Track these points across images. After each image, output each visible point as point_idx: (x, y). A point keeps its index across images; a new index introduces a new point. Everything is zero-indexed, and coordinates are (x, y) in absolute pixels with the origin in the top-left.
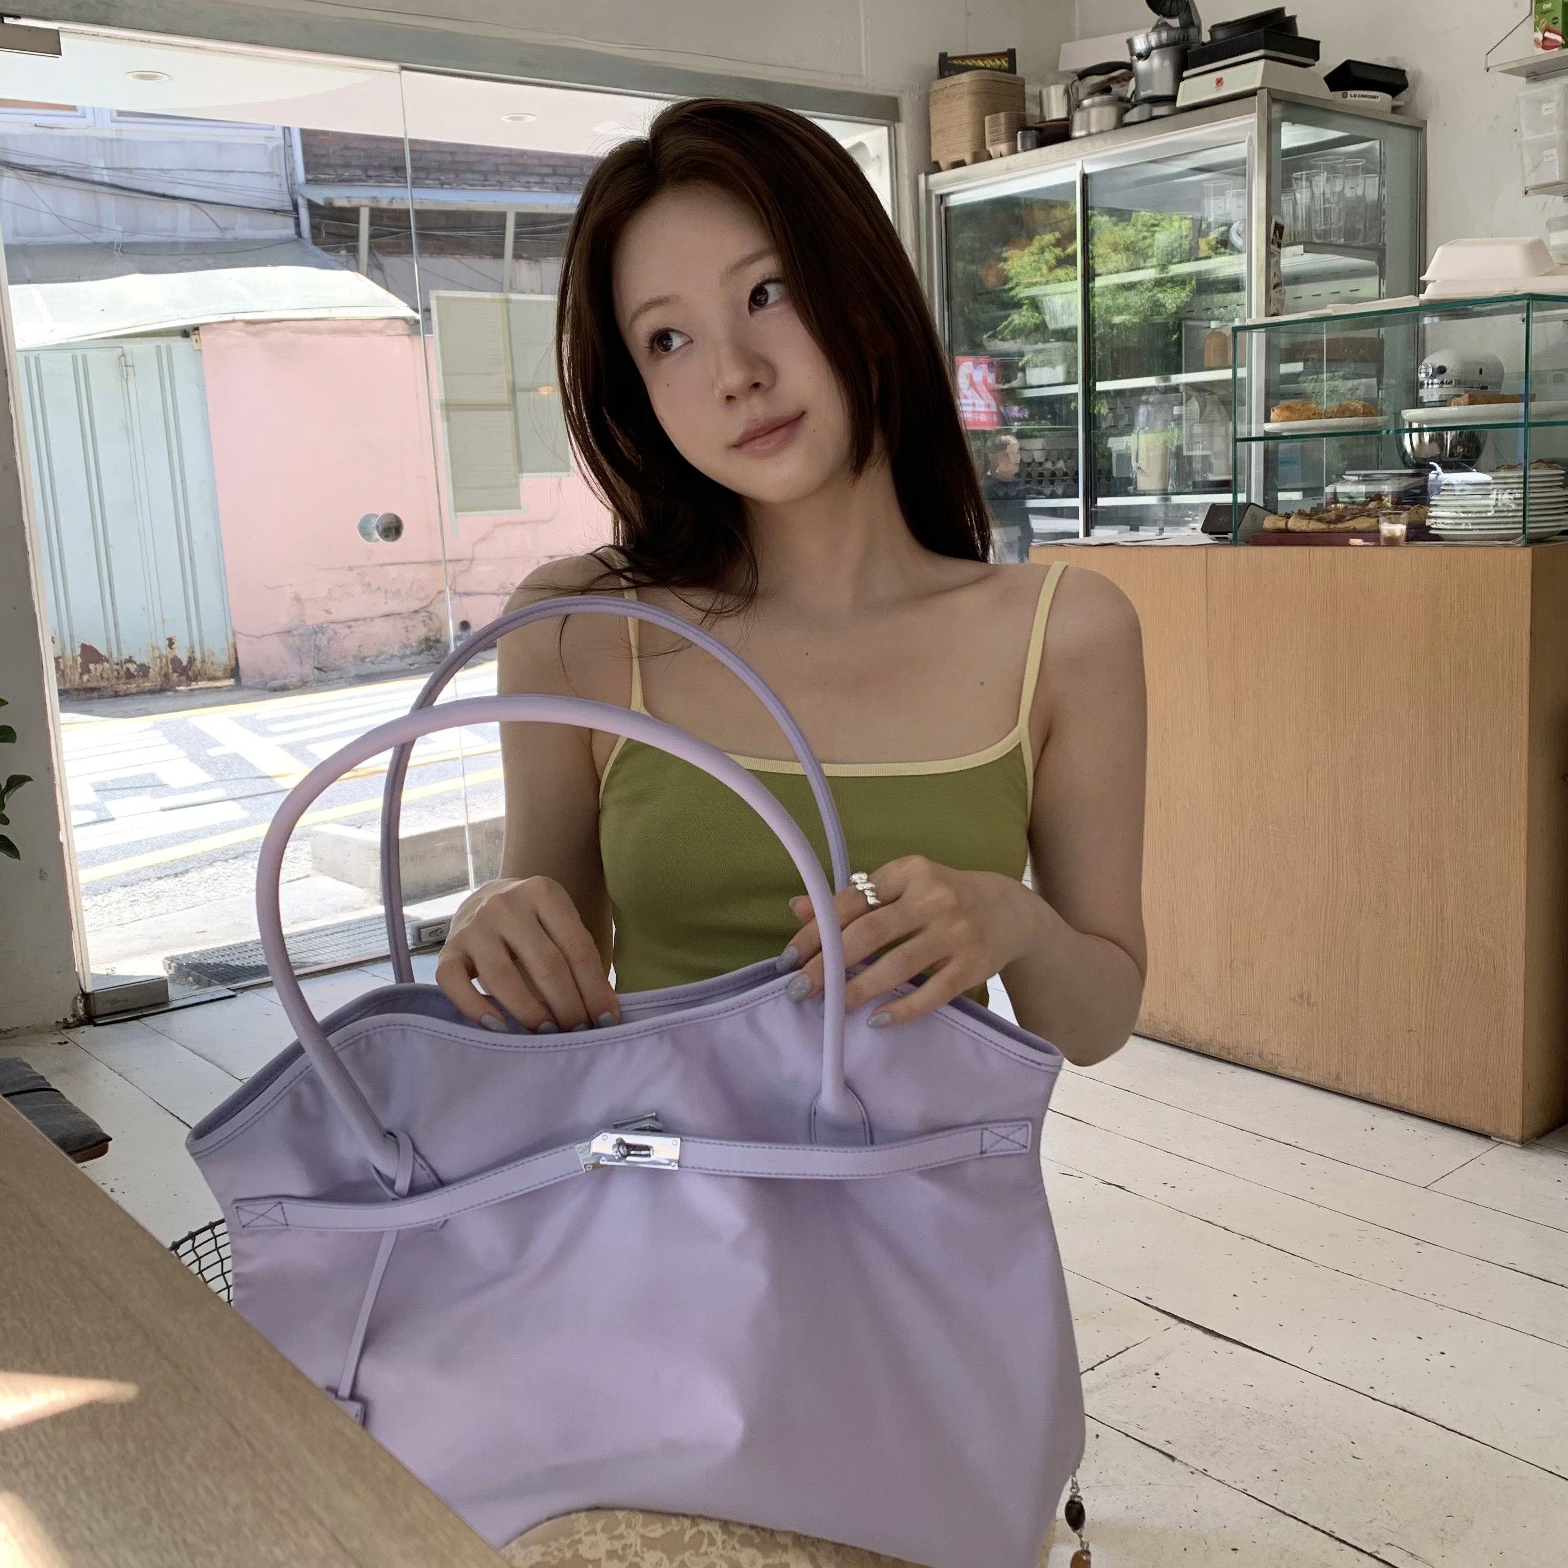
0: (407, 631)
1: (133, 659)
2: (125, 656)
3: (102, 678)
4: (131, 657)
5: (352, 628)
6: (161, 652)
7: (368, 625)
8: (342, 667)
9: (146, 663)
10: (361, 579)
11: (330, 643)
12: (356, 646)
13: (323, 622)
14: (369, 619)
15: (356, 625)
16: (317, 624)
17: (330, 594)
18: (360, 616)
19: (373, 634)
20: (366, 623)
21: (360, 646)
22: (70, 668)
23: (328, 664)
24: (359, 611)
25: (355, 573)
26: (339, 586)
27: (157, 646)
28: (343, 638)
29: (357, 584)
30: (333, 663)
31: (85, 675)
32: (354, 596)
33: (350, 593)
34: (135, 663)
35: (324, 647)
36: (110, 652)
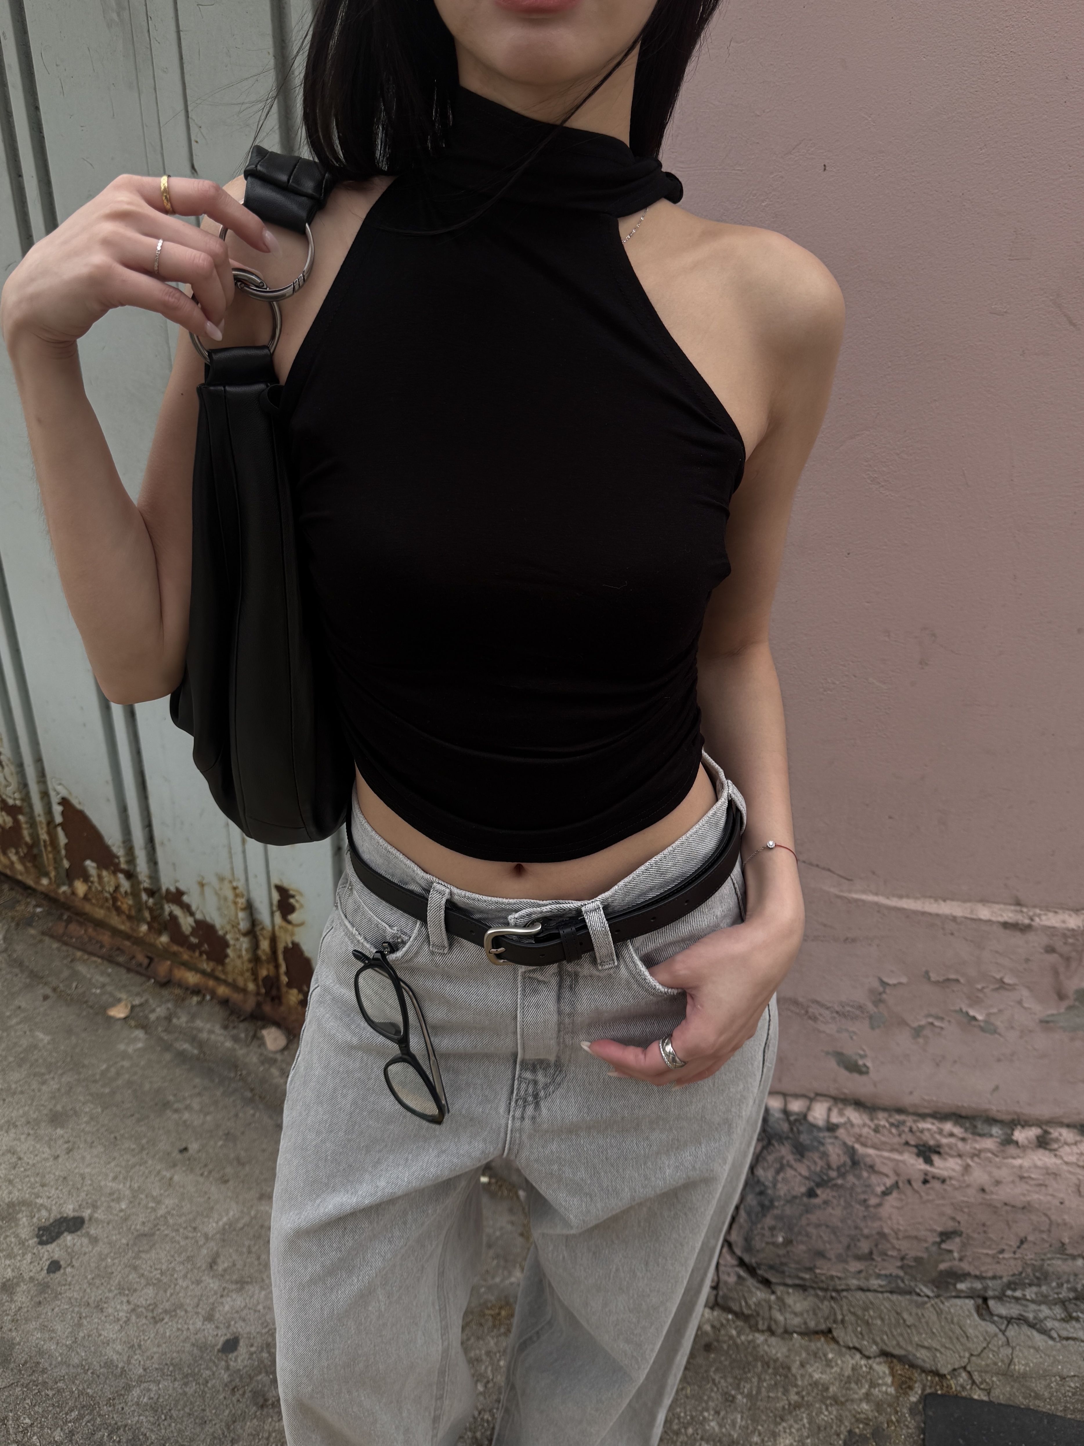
1: (185, 899)
2: (166, 883)
3: (117, 909)
4: (180, 892)
5: (935, 1158)
6: (258, 917)
7: (1018, 1162)
8: (843, 1287)
9: (218, 926)
10: (1056, 973)
11: (816, 1196)
12: (932, 1231)
13: (812, 1095)
14: (1033, 1132)
15: (966, 1148)
16: (785, 1095)
17: (878, 1001)
18: (996, 1106)
19: (1026, 1208)
20: (1012, 1150)
21: (946, 1236)
22: (45, 846)
23: (784, 1260)
24: (997, 1088)
25: (1036, 941)
26: (937, 983)
27: (245, 893)
28: (879, 1189)
29: (1028, 987)
30: (808, 1265)
31: (78, 879)
32: (995, 1031)
33: (980, 1017)
34: (192, 914)
35: (788, 1202)
36: (130, 850)
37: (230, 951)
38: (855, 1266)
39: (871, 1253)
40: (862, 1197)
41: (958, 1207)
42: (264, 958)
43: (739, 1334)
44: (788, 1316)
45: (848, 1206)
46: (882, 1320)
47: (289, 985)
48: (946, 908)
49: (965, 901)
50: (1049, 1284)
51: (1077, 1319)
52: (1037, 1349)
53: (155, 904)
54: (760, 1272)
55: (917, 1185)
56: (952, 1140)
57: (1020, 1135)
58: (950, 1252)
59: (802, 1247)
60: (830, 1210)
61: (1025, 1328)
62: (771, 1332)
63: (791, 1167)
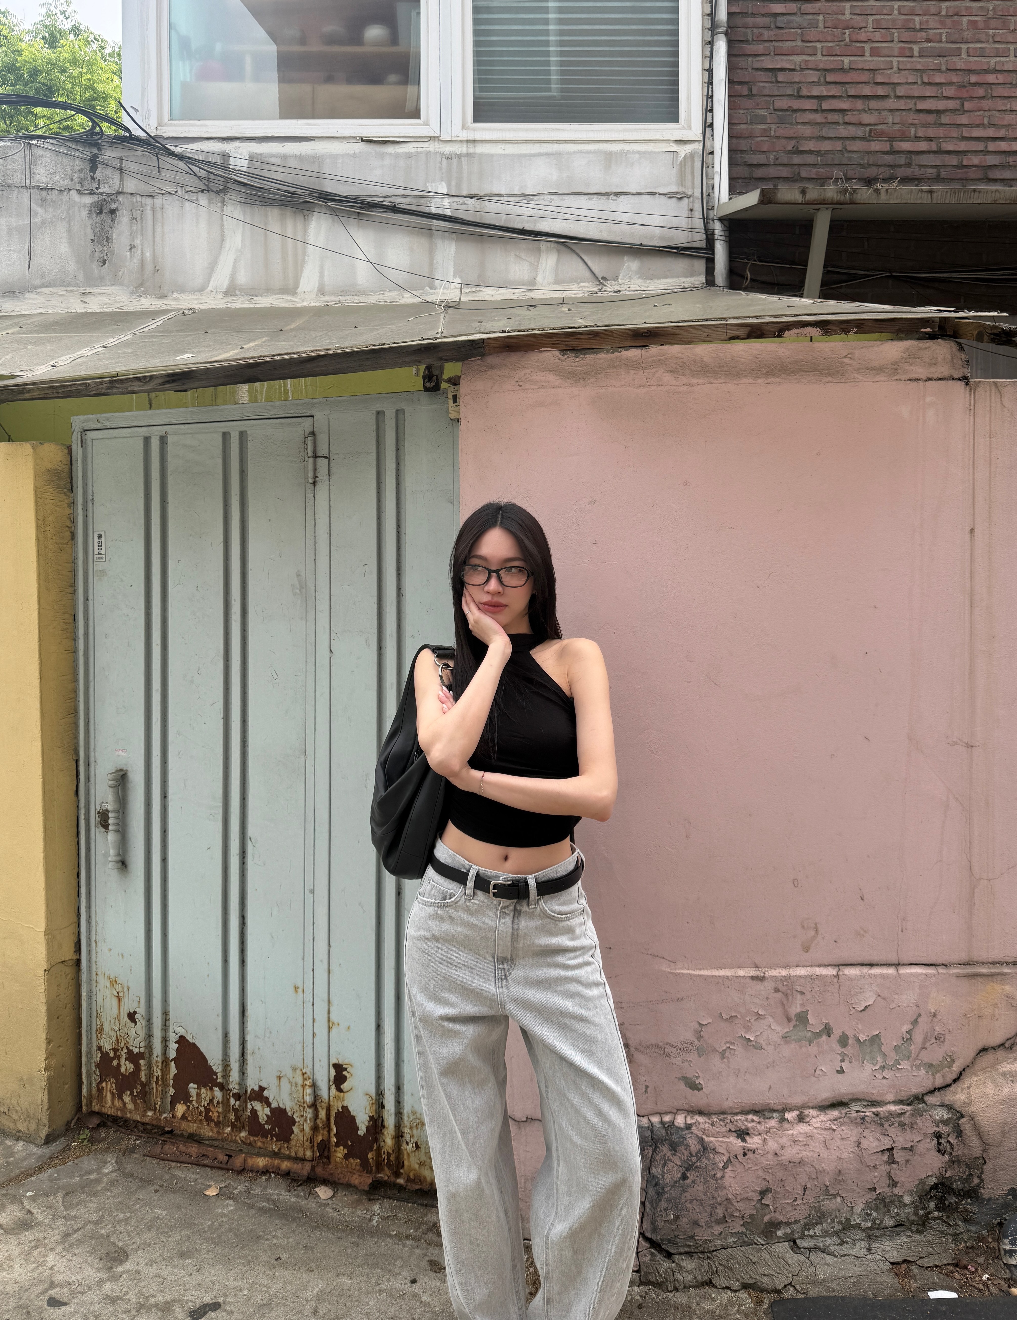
0: (892, 1161)
1: (266, 1093)
2: (252, 1084)
3: (208, 1119)
4: (262, 1089)
5: (747, 1138)
6: (319, 1093)
7: (790, 1132)
8: (713, 1248)
9: (288, 1110)
10: (783, 1004)
11: (688, 1177)
12: (755, 1191)
13: (675, 1111)
14: (795, 1113)
15: (761, 1128)
16: (660, 1114)
17: (700, 1037)
18: (772, 1100)
19: (801, 1163)
20: (786, 1125)
21: (763, 1193)
22: (157, 1083)
23: (676, 1233)
24: (770, 1088)
25: (768, 986)
26: (726, 1020)
27: (311, 1077)
28: (721, 1165)
29: (771, 1016)
30: (690, 1234)
31: (180, 1103)
32: (761, 1048)
33: (752, 1039)
34: (269, 1104)
35: (672, 1186)
36: (226, 1067)
37: (295, 1129)
38: (718, 1229)
39: (724, 1217)
40: (713, 1173)
41: (765, 1170)
42: (321, 1125)
43: (657, 1296)
44: (684, 1274)
45: (706, 1182)
46: (738, 1263)
47: (337, 1145)
48: (722, 973)
49: (731, 968)
50: (826, 1221)
51: (847, 1243)
52: (828, 1265)
53: (240, 1106)
54: (663, 1247)
55: (740, 1157)
56: (754, 1124)
57: (788, 1116)
58: (768, 1205)
59: (685, 1220)
60: (696, 1187)
61: (819, 1253)
62: (676, 1289)
63: (670, 1160)
